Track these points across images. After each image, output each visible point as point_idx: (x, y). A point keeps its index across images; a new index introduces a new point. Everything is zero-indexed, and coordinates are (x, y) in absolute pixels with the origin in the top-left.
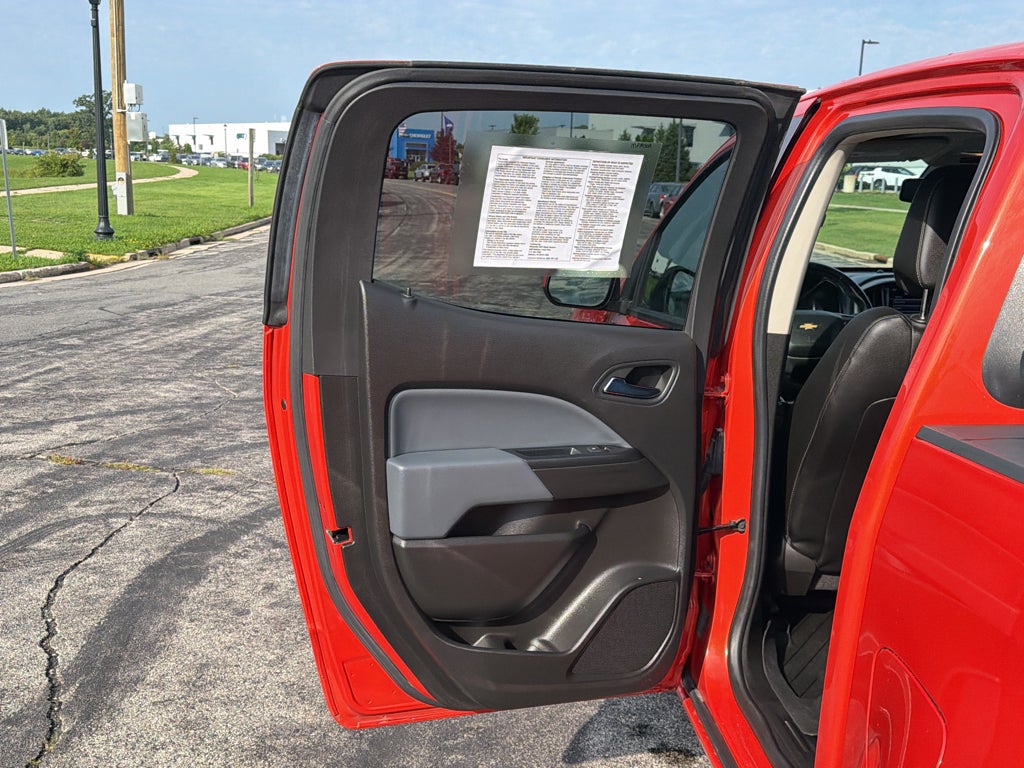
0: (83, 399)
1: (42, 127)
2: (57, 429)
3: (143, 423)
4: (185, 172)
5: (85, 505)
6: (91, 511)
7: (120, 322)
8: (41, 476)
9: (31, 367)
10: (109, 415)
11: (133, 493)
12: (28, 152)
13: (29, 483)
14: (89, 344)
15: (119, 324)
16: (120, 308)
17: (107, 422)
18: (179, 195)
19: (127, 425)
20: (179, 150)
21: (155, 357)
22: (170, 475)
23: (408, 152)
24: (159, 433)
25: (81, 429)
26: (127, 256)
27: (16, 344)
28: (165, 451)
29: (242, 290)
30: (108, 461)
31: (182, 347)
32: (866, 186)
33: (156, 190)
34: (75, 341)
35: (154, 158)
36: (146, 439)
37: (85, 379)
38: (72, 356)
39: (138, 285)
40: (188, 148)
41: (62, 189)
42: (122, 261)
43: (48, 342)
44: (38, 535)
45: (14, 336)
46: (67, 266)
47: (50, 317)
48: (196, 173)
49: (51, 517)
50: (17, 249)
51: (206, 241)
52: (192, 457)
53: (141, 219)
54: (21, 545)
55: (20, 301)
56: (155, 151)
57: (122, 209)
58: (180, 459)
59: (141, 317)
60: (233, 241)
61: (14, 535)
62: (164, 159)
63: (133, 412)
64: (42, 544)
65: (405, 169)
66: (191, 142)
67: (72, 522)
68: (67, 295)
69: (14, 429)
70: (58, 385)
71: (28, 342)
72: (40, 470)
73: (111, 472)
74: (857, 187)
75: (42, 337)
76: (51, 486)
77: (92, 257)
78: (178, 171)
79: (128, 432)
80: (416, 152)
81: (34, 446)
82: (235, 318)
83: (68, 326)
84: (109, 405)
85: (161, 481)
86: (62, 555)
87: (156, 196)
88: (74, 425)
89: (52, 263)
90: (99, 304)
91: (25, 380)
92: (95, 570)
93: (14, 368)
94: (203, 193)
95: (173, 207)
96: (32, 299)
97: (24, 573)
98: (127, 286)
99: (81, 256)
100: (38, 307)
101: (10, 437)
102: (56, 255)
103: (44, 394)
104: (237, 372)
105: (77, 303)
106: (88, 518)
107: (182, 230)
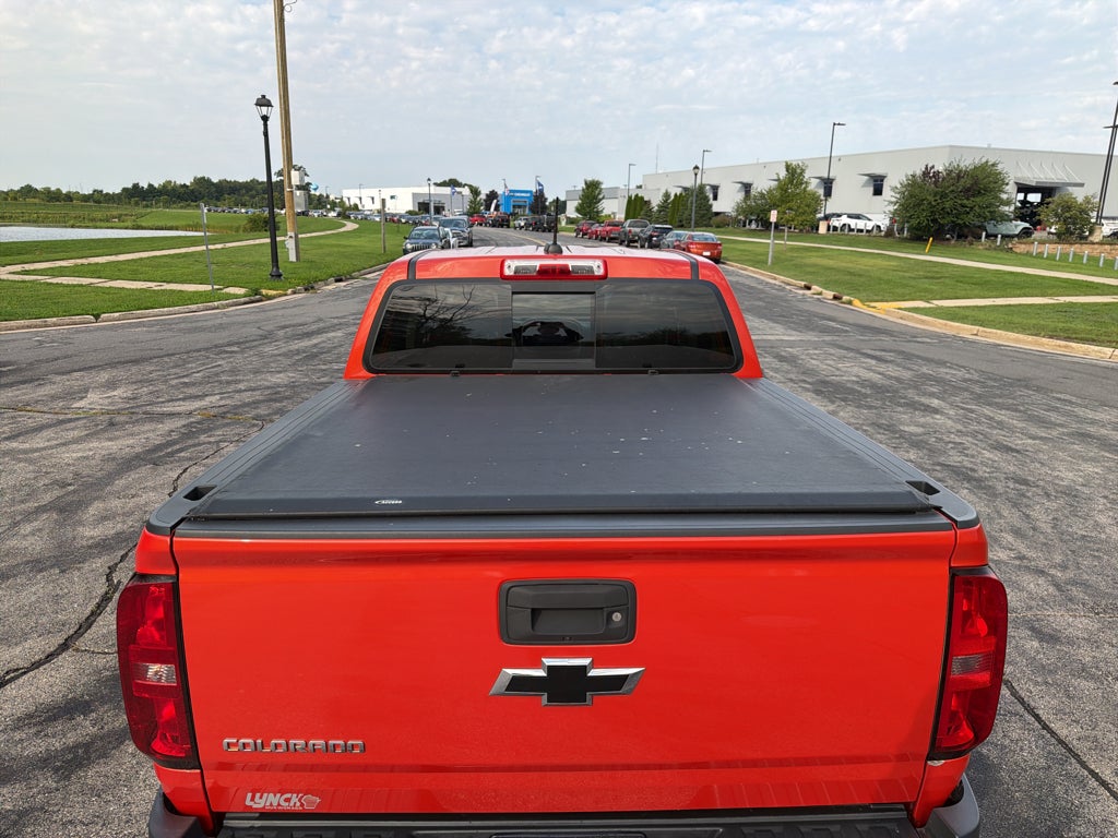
0: (228, 383)
1: (254, 192)
2: (207, 399)
3: (257, 395)
4: (350, 226)
5: (210, 436)
6: (212, 439)
7: (267, 337)
8: (192, 423)
9: (204, 364)
10: (240, 391)
11: (237, 431)
12: (243, 211)
13: (184, 426)
14: (242, 351)
15: (266, 338)
16: (271, 327)
17: (237, 396)
18: (339, 245)
19: (247, 397)
20: (350, 208)
21: (279, 358)
22: (260, 423)
23: (514, 207)
24: (264, 401)
25: (221, 399)
26: (289, 291)
27: (199, 351)
28: (262, 411)
29: (354, 314)
30: (229, 416)
31: (298, 352)
32: (835, 228)
33: (322, 241)
34: (235, 349)
35: (332, 214)
36: (255, 404)
37: (233, 371)
38: (230, 358)
39: (289, 311)
40: (356, 206)
41: (257, 242)
42: (286, 295)
43: (218, 349)
44: (181, 450)
45: (198, 347)
46: (247, 299)
47: (225, 334)
48: (356, 226)
49: (190, 442)
50: (216, 287)
51: (347, 279)
52: (275, 414)
53: (305, 264)
54: (172, 454)
55: (210, 323)
56: (332, 209)
57: (293, 258)
58: (268, 415)
59: (281, 333)
60: (366, 279)
61: (170, 450)
62: (339, 215)
63: (253, 390)
64: (182, 454)
65: (508, 221)
66: (358, 202)
67: (199, 444)
68: (240, 319)
69: (184, 399)
70: (217, 375)
71: (207, 349)
72: (192, 420)
73: (229, 421)
74: (829, 230)
75: (216, 346)
76: (195, 427)
77: (264, 292)
78: (344, 225)
79: (247, 400)
80: (519, 207)
81: (192, 408)
82: (339, 334)
83: (234, 339)
84: (241, 386)
85: (254, 425)
86: (190, 459)
87: (321, 246)
88: (218, 397)
89: (236, 296)
90: (258, 325)
91: (198, 372)
92: (204, 466)
93: (194, 365)
94: (354, 243)
95: (329, 255)
96: (219, 321)
97: (169, 466)
98: (280, 313)
99: (257, 292)
100: (221, 327)
101: (181, 403)
102: (241, 291)
103: (206, 380)
104: (323, 367)
105: (245, 324)
106: (209, 443)
107: (330, 272)
